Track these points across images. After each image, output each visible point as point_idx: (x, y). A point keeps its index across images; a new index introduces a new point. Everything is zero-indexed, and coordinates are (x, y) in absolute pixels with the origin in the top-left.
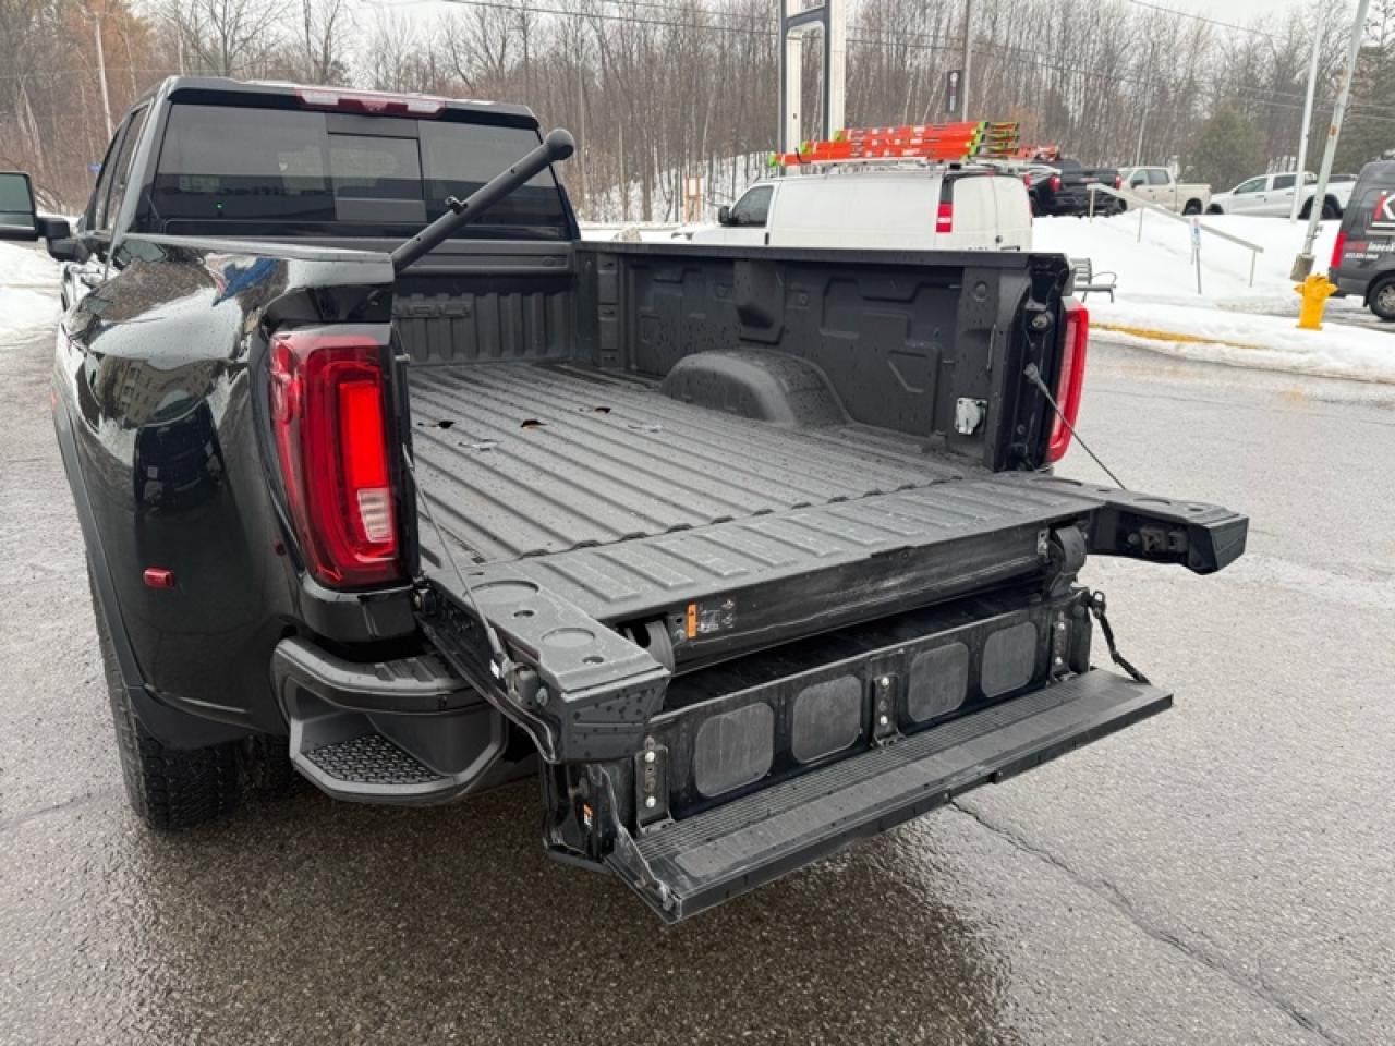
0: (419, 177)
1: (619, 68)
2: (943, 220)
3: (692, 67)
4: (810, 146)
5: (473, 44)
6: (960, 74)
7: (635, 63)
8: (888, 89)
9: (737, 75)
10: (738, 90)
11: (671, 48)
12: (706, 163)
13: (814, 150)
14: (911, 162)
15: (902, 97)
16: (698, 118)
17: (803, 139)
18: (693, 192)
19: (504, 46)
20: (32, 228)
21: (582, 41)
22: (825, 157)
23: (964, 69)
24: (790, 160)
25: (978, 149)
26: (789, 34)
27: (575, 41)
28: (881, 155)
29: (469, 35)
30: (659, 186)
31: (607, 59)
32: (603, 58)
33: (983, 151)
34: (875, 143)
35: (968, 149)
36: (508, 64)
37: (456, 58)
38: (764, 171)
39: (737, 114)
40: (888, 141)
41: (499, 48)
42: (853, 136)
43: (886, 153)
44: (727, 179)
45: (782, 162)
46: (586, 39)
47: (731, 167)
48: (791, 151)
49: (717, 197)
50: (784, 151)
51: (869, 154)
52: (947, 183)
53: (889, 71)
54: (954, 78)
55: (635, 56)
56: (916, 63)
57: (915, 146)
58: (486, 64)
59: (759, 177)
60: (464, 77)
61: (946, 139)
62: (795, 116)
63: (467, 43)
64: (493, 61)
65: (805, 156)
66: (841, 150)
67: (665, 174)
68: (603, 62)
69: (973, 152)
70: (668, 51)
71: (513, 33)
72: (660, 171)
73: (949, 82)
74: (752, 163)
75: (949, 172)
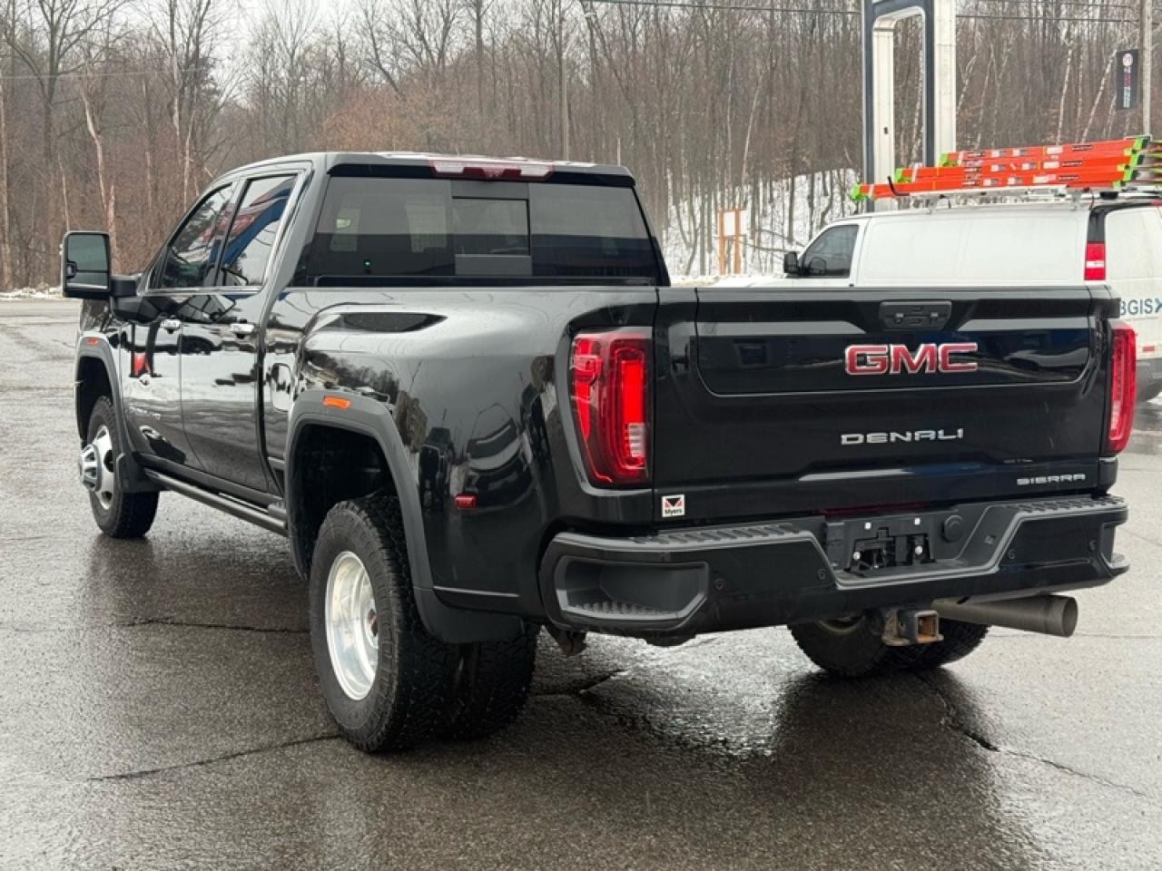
0: (526, 233)
1: (614, 56)
2: (1091, 264)
3: (726, 51)
4: (908, 173)
5: (400, 28)
6: (1137, 55)
7: (640, 50)
8: (1033, 72)
9: (795, 60)
10: (796, 81)
11: (693, 26)
12: (747, 189)
13: (913, 179)
14: (1045, 191)
15: (1055, 84)
16: (734, 122)
17: (898, 165)
18: (730, 230)
19: (447, 29)
20: (105, 287)
21: (562, 20)
22: (929, 188)
23: (1143, 49)
24: (880, 191)
25: (1135, 174)
26: (876, 25)
27: (551, 21)
28: (1004, 184)
29: (396, 17)
30: (675, 224)
31: (598, 46)
32: (592, 41)
33: (1143, 175)
34: (995, 168)
35: (1122, 174)
36: (451, 55)
37: (376, 50)
38: (837, 197)
39: (794, 117)
40: (1012, 166)
41: (439, 32)
42: (964, 161)
43: (1012, 181)
44: (781, 211)
45: (870, 194)
46: (568, 16)
47: (787, 194)
48: (881, 178)
49: (764, 237)
50: (871, 179)
51: (988, 182)
52: (1097, 216)
53: (1033, 44)
54: (1128, 61)
55: (640, 38)
56: (1075, 32)
57: (1049, 172)
58: (419, 55)
59: (830, 206)
60: (386, 73)
61: (1090, 162)
62: (886, 131)
63: (391, 27)
64: (429, 51)
65: (902, 187)
66: (950, 178)
67: (684, 205)
68: (593, 50)
69: (1127, 177)
70: (689, 30)
71: (463, 12)
72: (676, 203)
73: (1121, 66)
74: (818, 187)
75: (1099, 203)
